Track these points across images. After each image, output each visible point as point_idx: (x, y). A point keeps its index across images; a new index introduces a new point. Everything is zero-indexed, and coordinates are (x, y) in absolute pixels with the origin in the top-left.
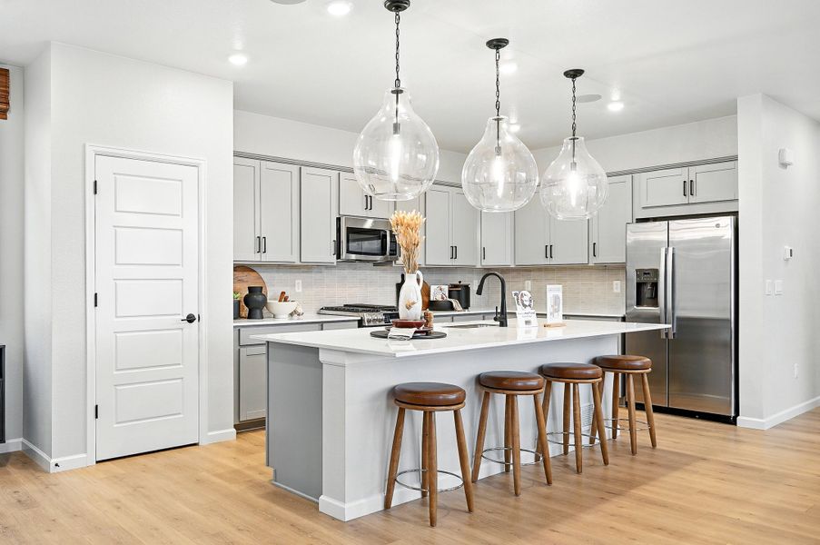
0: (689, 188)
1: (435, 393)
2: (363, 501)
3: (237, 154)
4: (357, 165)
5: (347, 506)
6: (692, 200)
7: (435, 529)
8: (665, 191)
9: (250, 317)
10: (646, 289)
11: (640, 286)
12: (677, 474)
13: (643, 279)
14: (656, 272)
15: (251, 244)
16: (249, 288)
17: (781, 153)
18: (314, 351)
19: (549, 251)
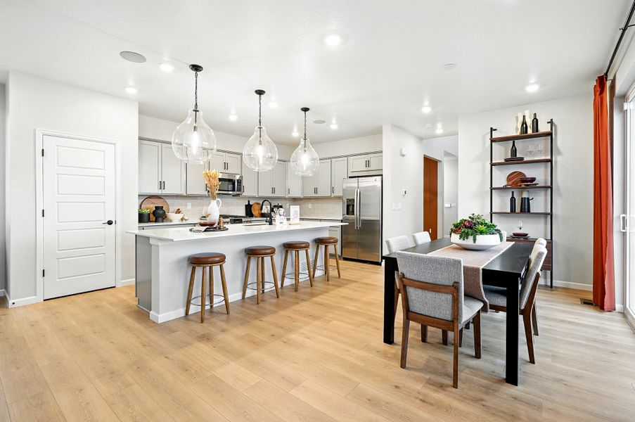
0: (368, 164)
1: (209, 258)
2: (172, 312)
3: (140, 139)
4: (172, 141)
5: (160, 316)
6: (369, 169)
7: (203, 324)
8: (358, 165)
9: (156, 221)
10: (350, 208)
11: (348, 206)
12: (340, 289)
13: (349, 203)
14: (354, 200)
15: (157, 185)
16: (156, 207)
17: (401, 150)
18: (148, 238)
19: (316, 191)
